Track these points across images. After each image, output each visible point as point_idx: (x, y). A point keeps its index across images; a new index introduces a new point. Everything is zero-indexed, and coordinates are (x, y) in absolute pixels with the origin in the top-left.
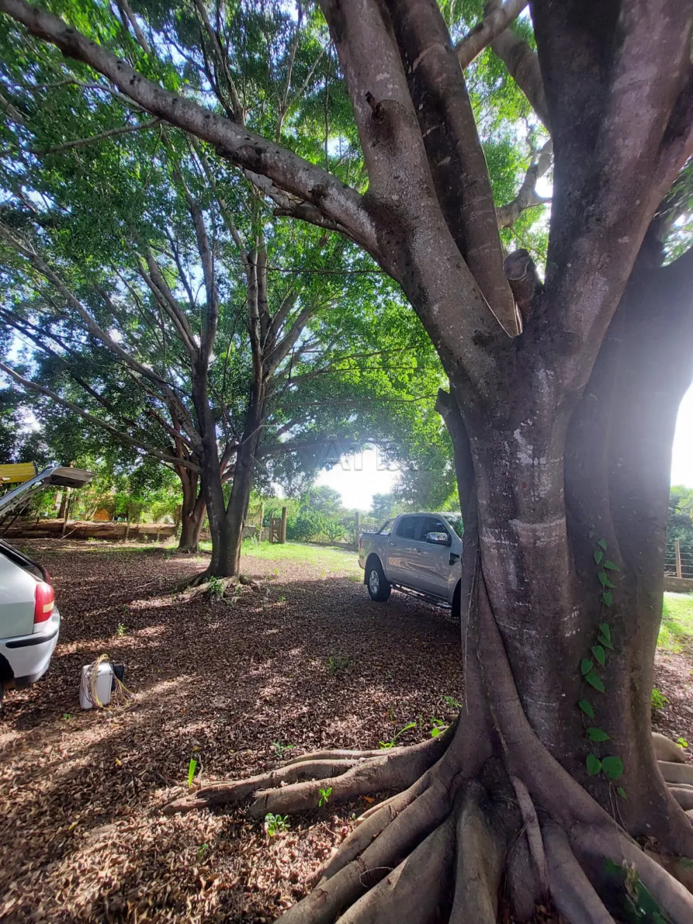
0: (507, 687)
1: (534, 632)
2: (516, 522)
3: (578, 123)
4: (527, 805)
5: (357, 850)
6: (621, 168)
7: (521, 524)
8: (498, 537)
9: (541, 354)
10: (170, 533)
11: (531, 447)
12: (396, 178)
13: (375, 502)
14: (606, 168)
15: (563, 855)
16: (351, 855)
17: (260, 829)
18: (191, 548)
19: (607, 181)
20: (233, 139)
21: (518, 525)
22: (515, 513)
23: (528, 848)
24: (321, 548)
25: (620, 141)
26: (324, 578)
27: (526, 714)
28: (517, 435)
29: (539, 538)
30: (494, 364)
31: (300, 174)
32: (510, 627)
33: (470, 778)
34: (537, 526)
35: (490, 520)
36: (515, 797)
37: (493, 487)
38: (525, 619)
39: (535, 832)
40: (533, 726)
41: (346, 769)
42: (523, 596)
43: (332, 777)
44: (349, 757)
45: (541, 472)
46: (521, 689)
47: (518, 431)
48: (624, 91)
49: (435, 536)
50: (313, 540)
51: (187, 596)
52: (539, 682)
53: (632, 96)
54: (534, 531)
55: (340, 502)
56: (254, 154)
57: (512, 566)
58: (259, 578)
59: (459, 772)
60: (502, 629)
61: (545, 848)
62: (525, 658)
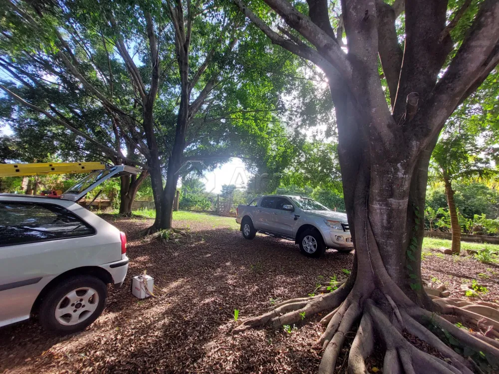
0: (381, 263)
1: (392, 242)
2: (391, 199)
3: (424, 38)
4: (393, 303)
5: (335, 329)
6: (467, 73)
7: (394, 200)
8: (381, 205)
9: (415, 135)
10: (107, 205)
11: (404, 171)
12: (367, 50)
13: (223, 189)
14: (461, 72)
15: (408, 317)
16: (334, 331)
17: (282, 331)
18: (127, 214)
19: (459, 77)
20: (286, 8)
21: (392, 201)
22: (391, 196)
23: (396, 316)
24: (198, 214)
25: (469, 64)
26: (214, 229)
27: (388, 272)
28: (399, 165)
29: (400, 206)
30: (393, 136)
31: (319, 36)
32: (381, 240)
33: (367, 298)
34: (400, 201)
35: (378, 199)
36: (388, 301)
37: (382, 185)
38: (389, 237)
39: (397, 311)
40: (390, 276)
41: (305, 305)
42: (389, 228)
43: (300, 308)
44: (304, 300)
45: (406, 180)
46: (385, 263)
47: (400, 164)
48: (476, 47)
49: (286, 207)
50: (192, 209)
51: (148, 239)
52: (393, 261)
53: (479, 50)
54: (399, 203)
55: (205, 189)
56: (296, 19)
57: (385, 216)
58: (183, 229)
59: (362, 297)
60: (378, 241)
61: (401, 315)
62: (388, 251)
